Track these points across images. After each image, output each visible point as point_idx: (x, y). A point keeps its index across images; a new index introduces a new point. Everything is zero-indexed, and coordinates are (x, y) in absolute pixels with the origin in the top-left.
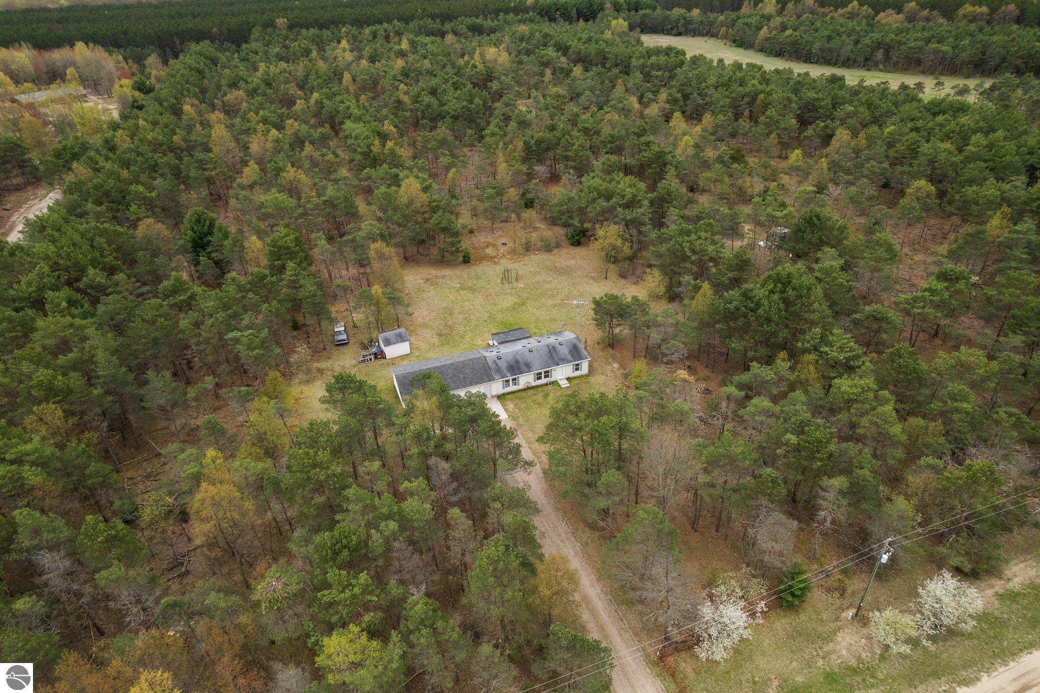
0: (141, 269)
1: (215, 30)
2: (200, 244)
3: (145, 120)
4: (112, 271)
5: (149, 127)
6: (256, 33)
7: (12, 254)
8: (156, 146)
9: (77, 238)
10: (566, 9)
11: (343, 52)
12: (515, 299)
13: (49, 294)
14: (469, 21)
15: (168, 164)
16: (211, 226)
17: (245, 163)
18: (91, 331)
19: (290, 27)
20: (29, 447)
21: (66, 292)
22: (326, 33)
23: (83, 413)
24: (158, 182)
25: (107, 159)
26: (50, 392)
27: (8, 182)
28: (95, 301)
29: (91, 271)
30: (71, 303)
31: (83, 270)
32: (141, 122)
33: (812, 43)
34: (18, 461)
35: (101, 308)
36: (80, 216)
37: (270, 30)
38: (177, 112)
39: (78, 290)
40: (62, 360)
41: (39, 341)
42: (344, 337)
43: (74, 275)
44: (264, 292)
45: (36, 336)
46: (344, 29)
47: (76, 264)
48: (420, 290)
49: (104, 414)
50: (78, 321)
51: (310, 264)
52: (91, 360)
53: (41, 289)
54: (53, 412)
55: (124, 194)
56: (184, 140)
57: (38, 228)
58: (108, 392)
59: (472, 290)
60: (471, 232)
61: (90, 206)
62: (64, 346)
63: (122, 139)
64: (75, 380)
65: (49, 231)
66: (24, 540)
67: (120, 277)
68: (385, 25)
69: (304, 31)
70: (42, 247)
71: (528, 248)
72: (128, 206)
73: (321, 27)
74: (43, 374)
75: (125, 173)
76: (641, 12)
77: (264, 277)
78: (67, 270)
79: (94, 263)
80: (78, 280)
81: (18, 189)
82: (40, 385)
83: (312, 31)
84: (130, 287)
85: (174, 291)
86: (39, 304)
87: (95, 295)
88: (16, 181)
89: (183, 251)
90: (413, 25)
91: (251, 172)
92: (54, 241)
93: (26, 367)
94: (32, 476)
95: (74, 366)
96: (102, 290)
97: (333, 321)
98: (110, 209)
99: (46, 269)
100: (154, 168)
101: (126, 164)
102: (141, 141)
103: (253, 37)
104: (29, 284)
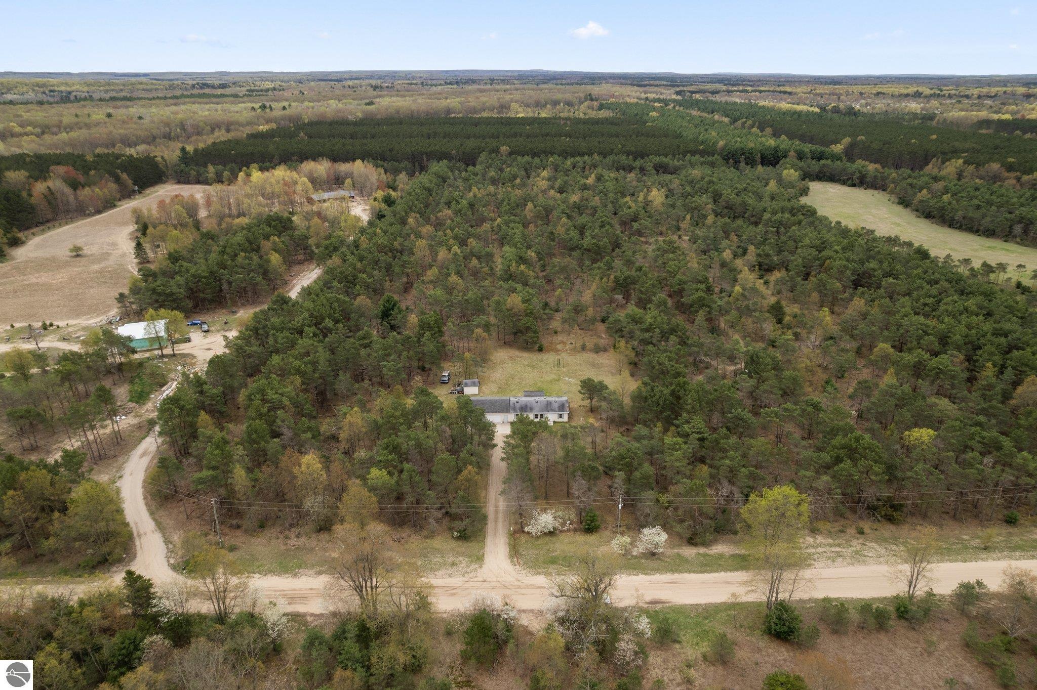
0: (352, 323)
1: (454, 152)
2: (386, 314)
3: (381, 229)
4: (337, 321)
5: (382, 234)
6: (483, 157)
7: (293, 306)
8: (381, 249)
9: (325, 302)
10: (752, 154)
11: (541, 180)
12: (555, 377)
13: (306, 329)
14: (657, 159)
15: (385, 261)
16: (394, 305)
17: (431, 266)
18: (320, 349)
19: (510, 154)
20: (287, 390)
21: (313, 329)
22: (537, 160)
23: (308, 384)
24: (376, 272)
25: (352, 253)
26: (298, 371)
27: (296, 258)
28: (325, 336)
29: (327, 320)
30: (315, 335)
31: (323, 319)
32: (378, 230)
33: (957, 211)
34: (282, 395)
35: (327, 339)
36: (329, 288)
37: (493, 155)
38: (404, 222)
39: (319, 329)
40: (306, 359)
41: (299, 349)
42: (446, 379)
43: (319, 321)
44: (407, 346)
45: (297, 347)
46: (551, 159)
47: (321, 315)
48: (503, 362)
49: (316, 387)
50: (316, 344)
51: (441, 336)
52: (317, 362)
53: (303, 325)
54: (298, 380)
55: (355, 277)
56: (400, 244)
57: (307, 292)
58: (321, 378)
59: (534, 367)
60: (556, 333)
61: (335, 283)
62: (308, 354)
63: (364, 242)
64: (309, 368)
65: (313, 296)
66: (279, 422)
67: (340, 325)
68: (586, 157)
69: (519, 158)
70: (308, 304)
71: (584, 348)
72: (355, 285)
73: (534, 155)
74: (297, 363)
75: (359, 265)
76: (823, 162)
77: (410, 337)
78: (316, 318)
79: (330, 316)
80: (320, 324)
81: (300, 263)
82: (295, 367)
83: (527, 158)
84: (344, 332)
85: (364, 338)
86: (301, 333)
87: (326, 332)
88: (301, 257)
89: (376, 316)
90: (609, 159)
91: (432, 273)
92: (314, 302)
93: (291, 359)
94: (286, 401)
95: (311, 363)
96: (330, 331)
97: (443, 370)
98: (345, 286)
99: (307, 316)
100: (377, 262)
101: (361, 259)
102: (374, 244)
103: (480, 159)
104: (298, 322)
